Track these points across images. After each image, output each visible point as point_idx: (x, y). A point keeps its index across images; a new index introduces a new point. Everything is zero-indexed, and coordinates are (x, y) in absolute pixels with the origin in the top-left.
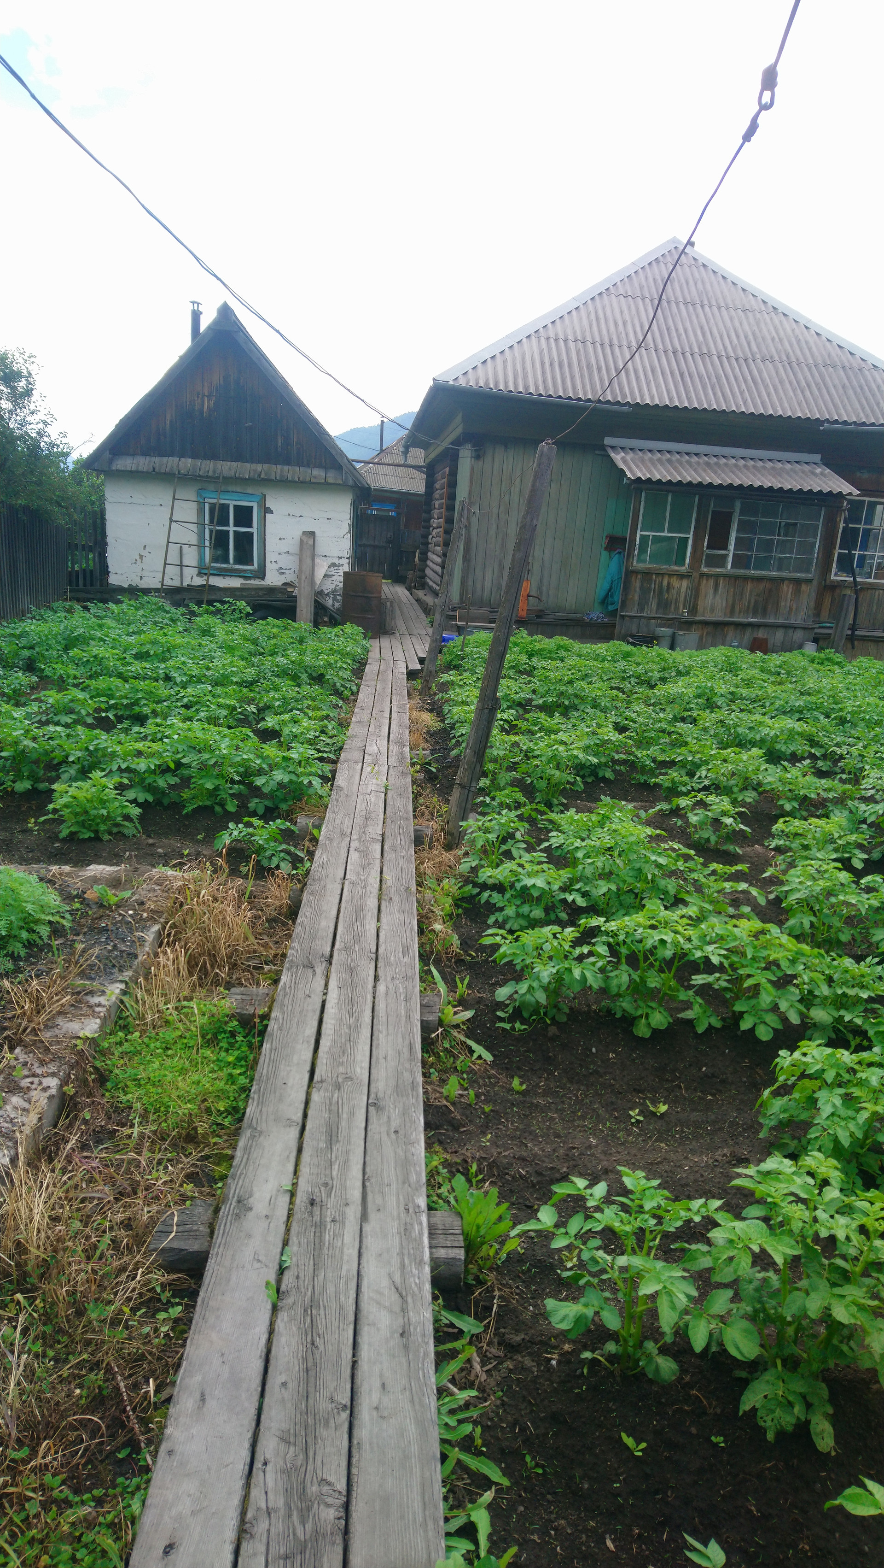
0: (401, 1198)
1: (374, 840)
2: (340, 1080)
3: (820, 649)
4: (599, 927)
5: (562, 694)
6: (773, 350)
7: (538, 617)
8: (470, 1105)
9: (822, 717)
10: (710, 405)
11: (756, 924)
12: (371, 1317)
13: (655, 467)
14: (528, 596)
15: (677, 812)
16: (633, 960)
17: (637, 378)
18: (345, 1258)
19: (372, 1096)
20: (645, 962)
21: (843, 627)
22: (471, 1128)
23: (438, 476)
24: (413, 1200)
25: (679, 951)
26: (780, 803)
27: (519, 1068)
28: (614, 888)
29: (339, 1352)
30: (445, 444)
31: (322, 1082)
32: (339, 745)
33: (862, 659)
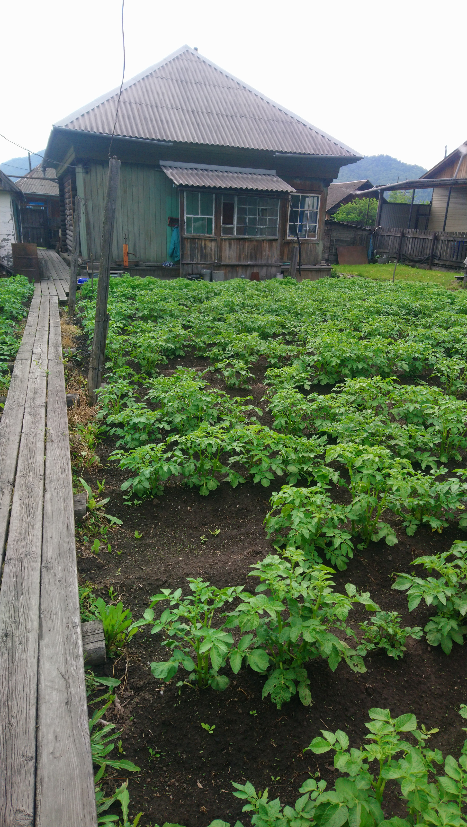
0: (64, 620)
1: (40, 406)
2: (23, 556)
3: (284, 277)
4: (177, 441)
5: (152, 309)
6: (246, 112)
7: (136, 265)
8: (109, 553)
9: (287, 313)
10: (215, 142)
11: (257, 427)
12: (47, 697)
13: (190, 178)
14: (128, 253)
15: (218, 371)
16: (196, 456)
17: (174, 126)
18: (29, 665)
19: (44, 562)
20: (203, 455)
21: (295, 264)
22: (110, 566)
23: (66, 184)
24: (72, 619)
25: (219, 447)
26: (269, 360)
27: (138, 525)
28: (184, 417)
29: (27, 724)
30: (66, 165)
31: (10, 559)
32: (16, 350)
33: (304, 280)
